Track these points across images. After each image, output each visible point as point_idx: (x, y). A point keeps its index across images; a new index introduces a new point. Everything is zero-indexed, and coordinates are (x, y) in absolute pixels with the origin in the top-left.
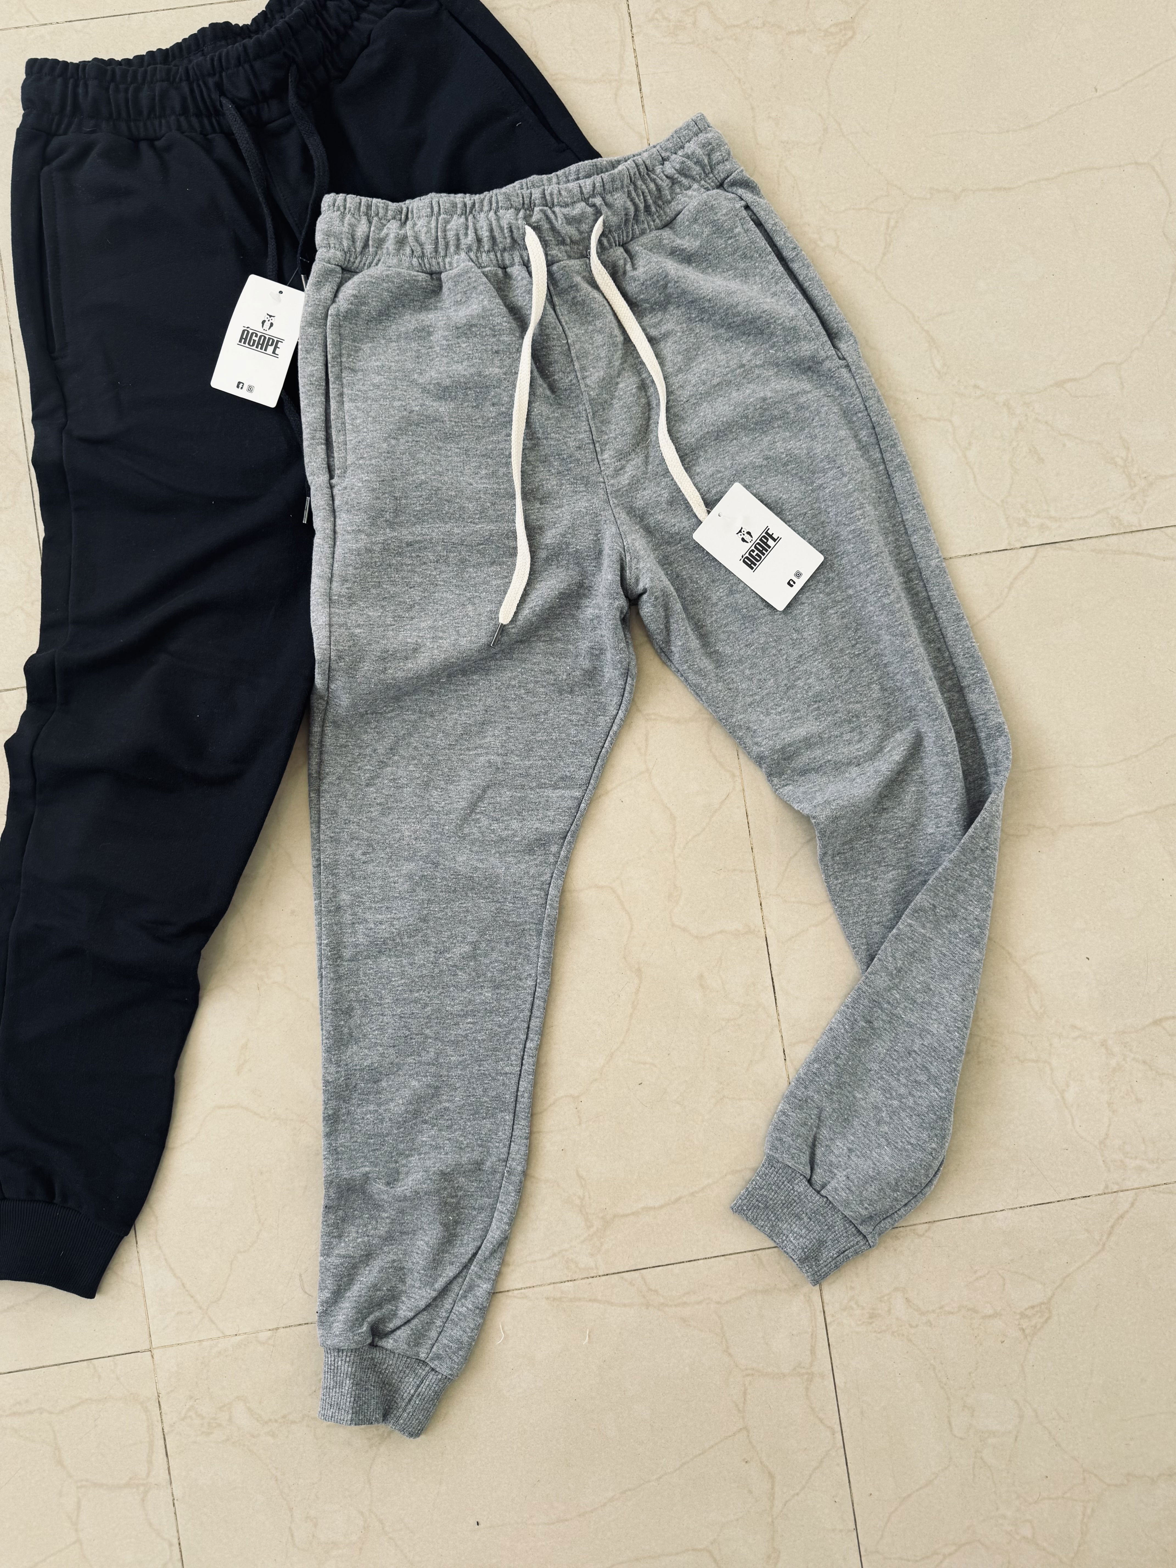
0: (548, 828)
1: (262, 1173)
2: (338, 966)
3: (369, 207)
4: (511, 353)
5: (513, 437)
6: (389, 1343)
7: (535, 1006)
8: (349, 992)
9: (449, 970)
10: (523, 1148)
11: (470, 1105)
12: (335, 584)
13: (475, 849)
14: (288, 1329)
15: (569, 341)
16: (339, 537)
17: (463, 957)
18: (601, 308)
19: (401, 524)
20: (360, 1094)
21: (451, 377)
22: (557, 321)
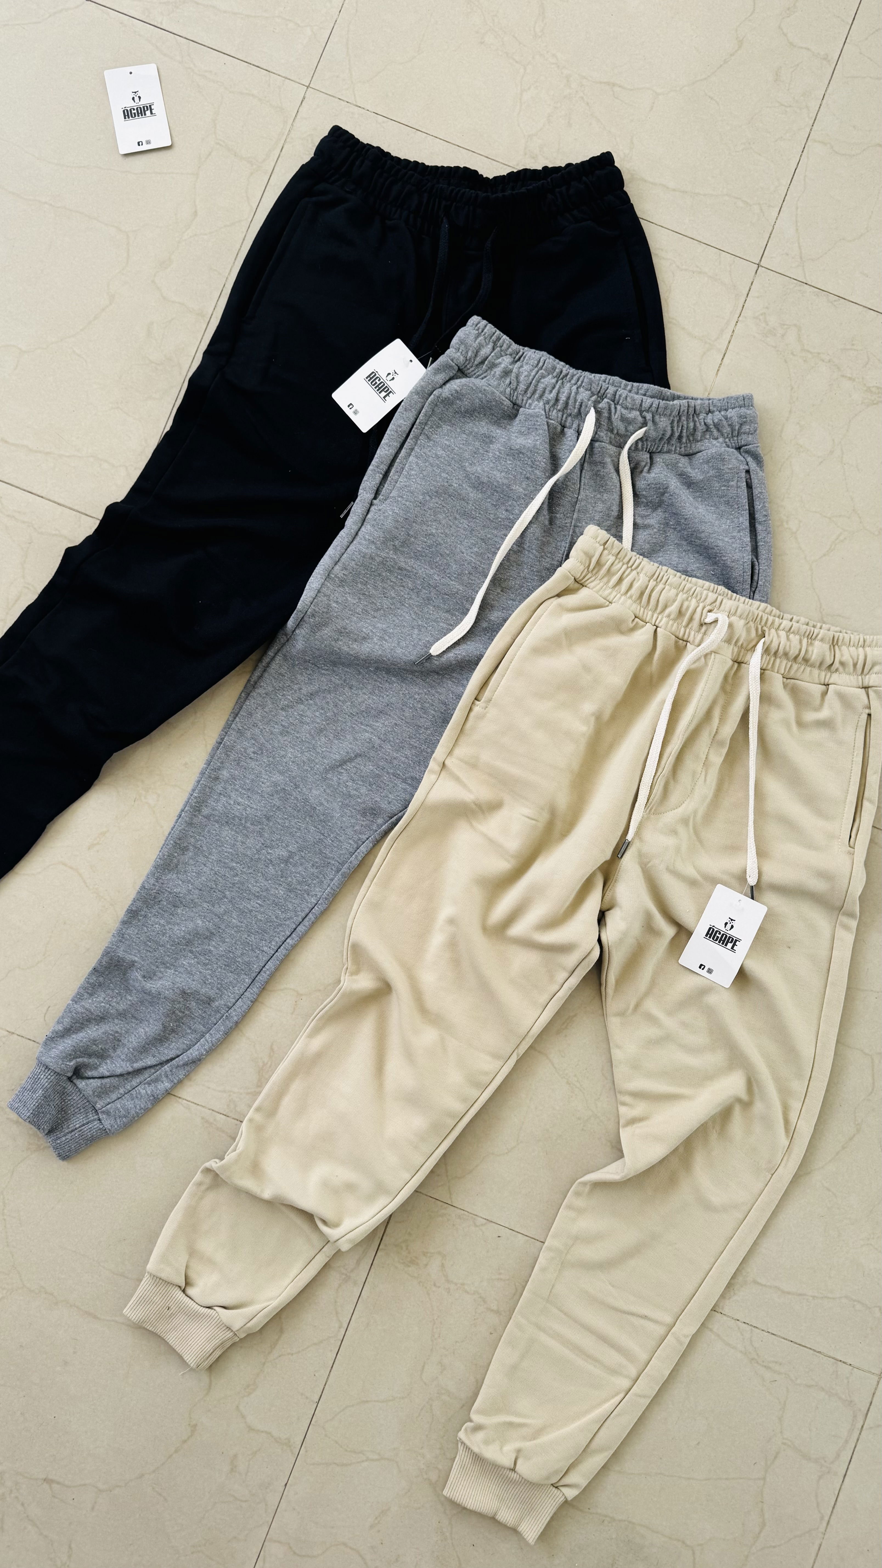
0: (384, 805)
1: (65, 923)
2: (195, 815)
3: (499, 339)
4: (536, 484)
5: (508, 538)
6: (81, 1084)
7: (308, 917)
8: (191, 837)
9: (265, 861)
10: (245, 1007)
11: (227, 958)
12: (337, 567)
13: (328, 791)
14: (19, 1038)
15: (579, 497)
16: (358, 539)
17: (279, 858)
18: (612, 487)
19: (403, 553)
20: (160, 908)
21: (489, 478)
22: (579, 480)
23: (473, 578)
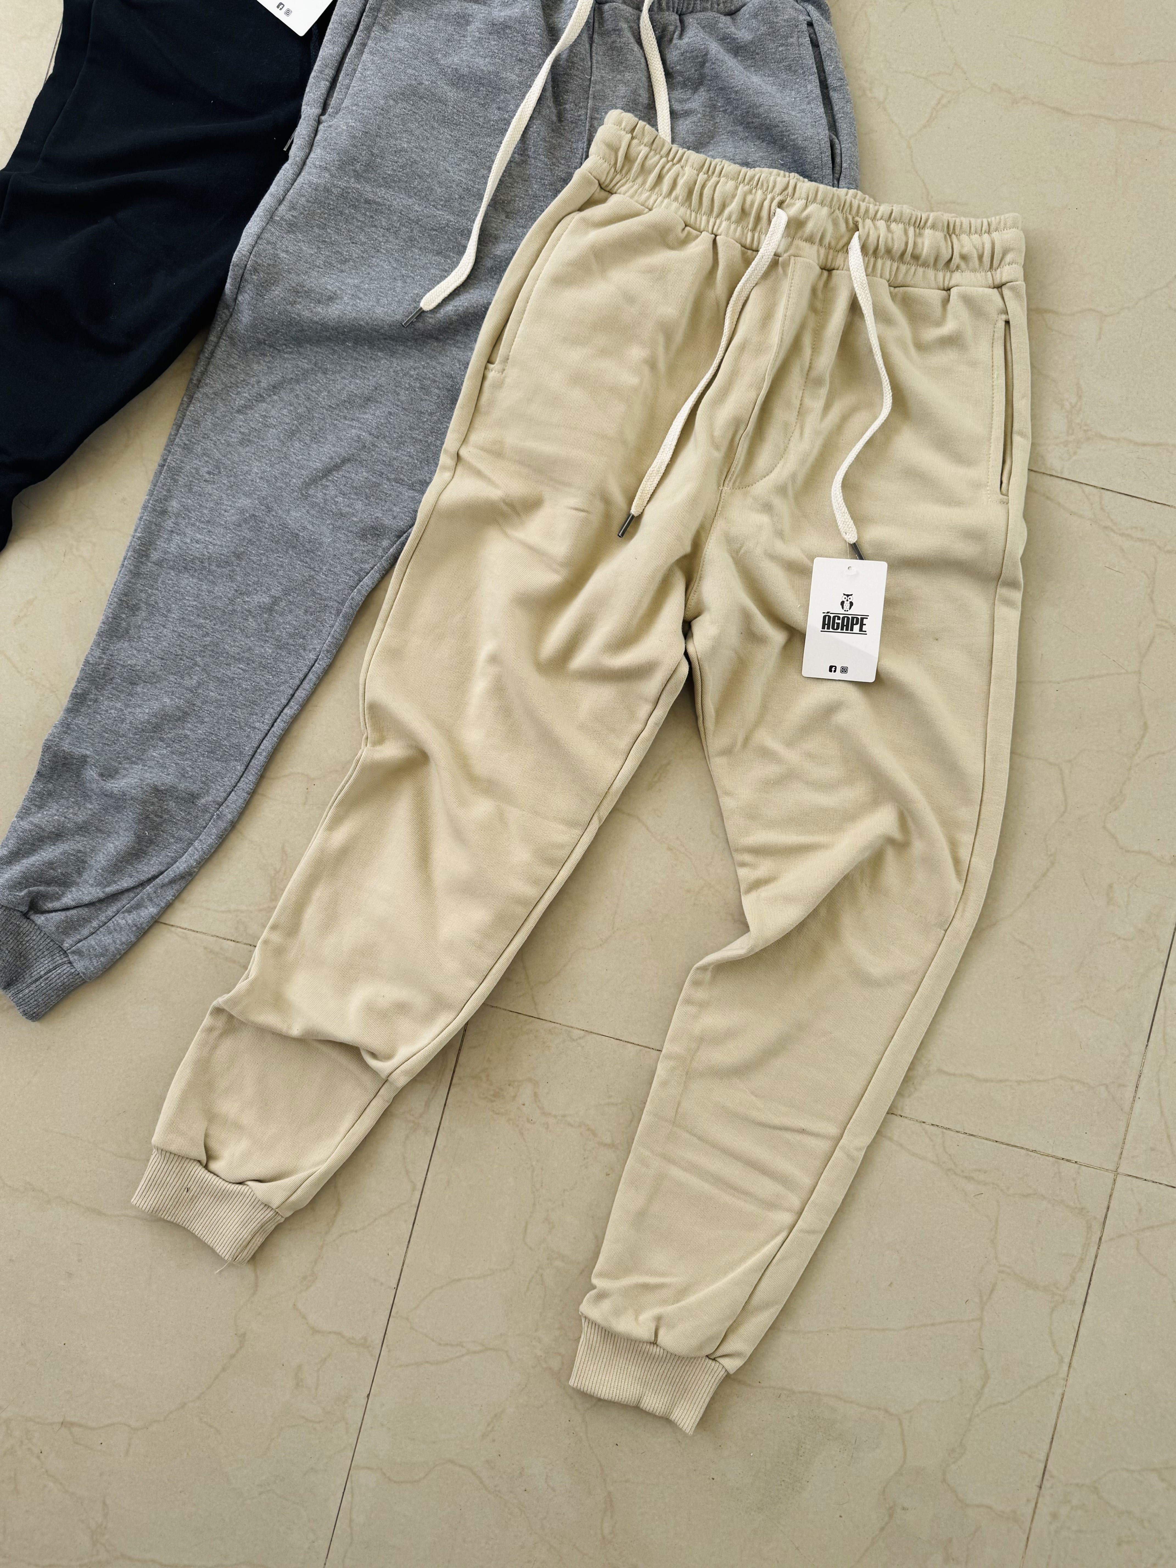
0: (387, 521)
2: (142, 562)
4: (532, 66)
5: (505, 146)
6: (40, 919)
7: (307, 678)
8: (141, 591)
9: (243, 612)
10: (241, 801)
11: (210, 742)
12: (282, 207)
13: (312, 512)
15: (592, 78)
16: (306, 168)
17: (260, 607)
18: (635, 62)
19: (368, 180)
20: (113, 688)
21: (470, 67)
22: (588, 55)
23: (466, 204)
